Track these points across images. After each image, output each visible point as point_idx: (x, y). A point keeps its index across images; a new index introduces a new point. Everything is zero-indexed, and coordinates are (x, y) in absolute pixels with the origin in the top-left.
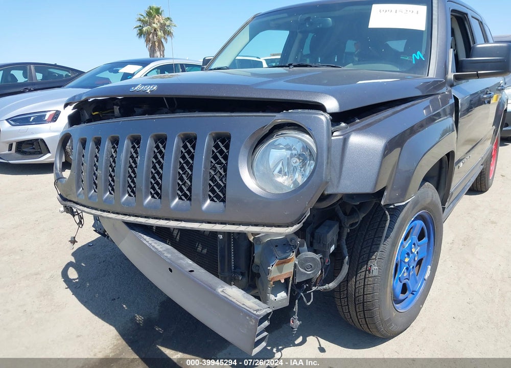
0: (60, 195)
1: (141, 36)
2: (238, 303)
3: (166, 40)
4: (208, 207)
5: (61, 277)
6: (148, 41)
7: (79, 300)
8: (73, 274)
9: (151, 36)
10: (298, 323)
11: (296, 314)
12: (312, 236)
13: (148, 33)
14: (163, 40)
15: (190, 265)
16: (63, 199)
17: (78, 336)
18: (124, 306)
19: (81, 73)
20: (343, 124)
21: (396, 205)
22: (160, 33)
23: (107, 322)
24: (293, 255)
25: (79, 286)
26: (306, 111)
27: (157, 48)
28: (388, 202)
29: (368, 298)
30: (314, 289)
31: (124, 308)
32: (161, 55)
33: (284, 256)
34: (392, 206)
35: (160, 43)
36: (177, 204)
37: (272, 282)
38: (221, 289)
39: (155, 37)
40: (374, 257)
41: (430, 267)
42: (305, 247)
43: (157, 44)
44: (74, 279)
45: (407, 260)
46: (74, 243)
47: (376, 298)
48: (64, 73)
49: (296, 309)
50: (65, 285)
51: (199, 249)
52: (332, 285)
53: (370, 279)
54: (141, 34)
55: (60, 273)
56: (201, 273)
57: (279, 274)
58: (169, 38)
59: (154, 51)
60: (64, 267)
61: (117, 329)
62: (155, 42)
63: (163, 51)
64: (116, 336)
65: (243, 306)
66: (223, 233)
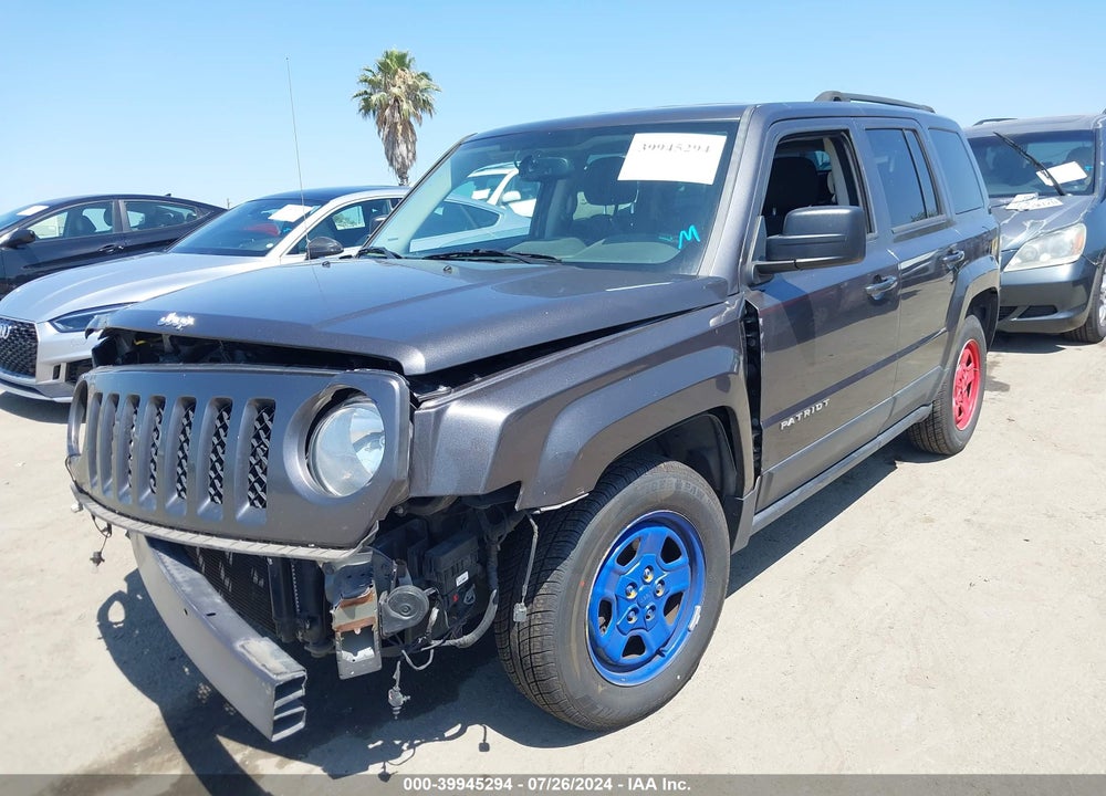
0: (75, 482)
1: (367, 112)
2: (257, 663)
3: (419, 119)
4: (246, 514)
5: (96, 619)
6: (381, 122)
7: (115, 659)
8: (117, 614)
9: (387, 112)
10: (402, 699)
11: (397, 684)
12: (421, 559)
13: (383, 106)
14: (412, 120)
15: (216, 604)
16: (80, 490)
17: (97, 719)
18: (186, 670)
19: (218, 211)
20: (443, 389)
21: (543, 509)
22: (406, 106)
23: (149, 697)
24: (371, 591)
25: (120, 634)
26: (377, 371)
27: (400, 138)
28: (528, 506)
29: (537, 659)
30: (435, 643)
31: (185, 673)
32: (408, 151)
33: (355, 593)
34: (538, 512)
35: (407, 125)
36: (208, 509)
37: (339, 634)
38: (242, 643)
39: (397, 115)
40: (541, 591)
41: (698, 608)
42: (408, 577)
43: (400, 128)
44: (116, 624)
45: (633, 595)
46: (98, 563)
47: (549, 660)
48: (185, 212)
49: (397, 676)
50: (98, 633)
51: (256, 578)
52: (469, 639)
53: (537, 628)
54: (367, 108)
55: (96, 612)
56: (227, 615)
57: (350, 621)
58: (425, 116)
59: (394, 143)
60: (104, 601)
61: (161, 708)
62: (396, 123)
63: (414, 143)
64: (157, 719)
65: (262, 668)
66: (275, 559)
